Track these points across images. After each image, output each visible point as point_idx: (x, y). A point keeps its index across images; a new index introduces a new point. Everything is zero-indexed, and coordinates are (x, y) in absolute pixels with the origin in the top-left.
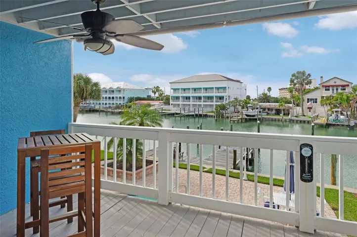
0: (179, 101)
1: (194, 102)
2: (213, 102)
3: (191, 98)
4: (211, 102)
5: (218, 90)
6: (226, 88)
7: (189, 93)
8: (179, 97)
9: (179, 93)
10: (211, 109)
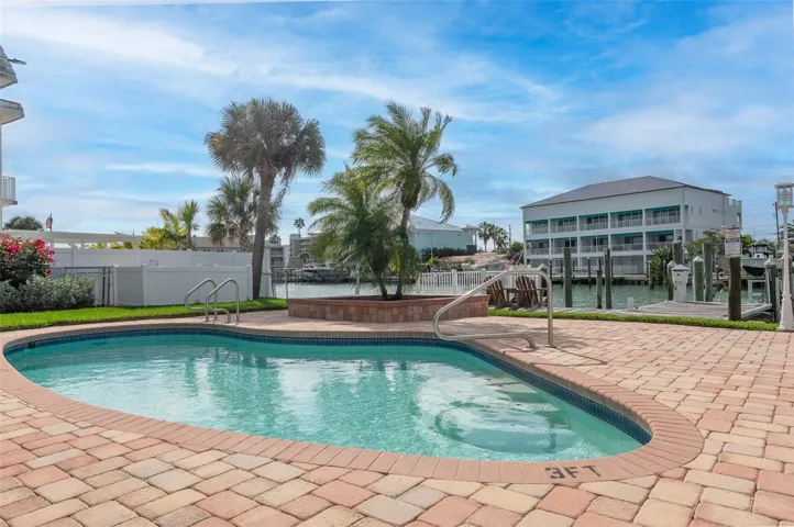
0: (548, 253)
1: (589, 251)
2: (640, 248)
3: (579, 242)
4: (635, 248)
5: (655, 216)
6: (678, 208)
7: (574, 229)
8: (547, 241)
9: (546, 232)
10: (636, 267)
